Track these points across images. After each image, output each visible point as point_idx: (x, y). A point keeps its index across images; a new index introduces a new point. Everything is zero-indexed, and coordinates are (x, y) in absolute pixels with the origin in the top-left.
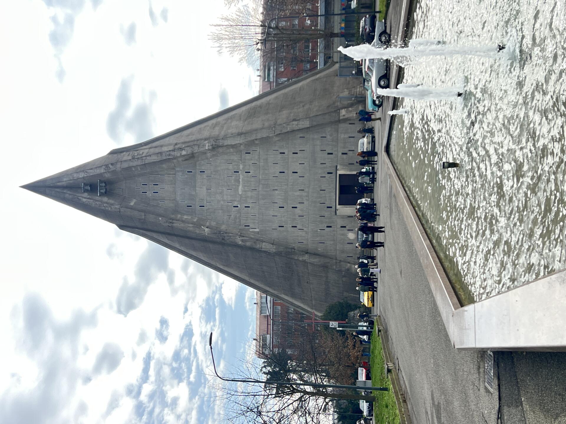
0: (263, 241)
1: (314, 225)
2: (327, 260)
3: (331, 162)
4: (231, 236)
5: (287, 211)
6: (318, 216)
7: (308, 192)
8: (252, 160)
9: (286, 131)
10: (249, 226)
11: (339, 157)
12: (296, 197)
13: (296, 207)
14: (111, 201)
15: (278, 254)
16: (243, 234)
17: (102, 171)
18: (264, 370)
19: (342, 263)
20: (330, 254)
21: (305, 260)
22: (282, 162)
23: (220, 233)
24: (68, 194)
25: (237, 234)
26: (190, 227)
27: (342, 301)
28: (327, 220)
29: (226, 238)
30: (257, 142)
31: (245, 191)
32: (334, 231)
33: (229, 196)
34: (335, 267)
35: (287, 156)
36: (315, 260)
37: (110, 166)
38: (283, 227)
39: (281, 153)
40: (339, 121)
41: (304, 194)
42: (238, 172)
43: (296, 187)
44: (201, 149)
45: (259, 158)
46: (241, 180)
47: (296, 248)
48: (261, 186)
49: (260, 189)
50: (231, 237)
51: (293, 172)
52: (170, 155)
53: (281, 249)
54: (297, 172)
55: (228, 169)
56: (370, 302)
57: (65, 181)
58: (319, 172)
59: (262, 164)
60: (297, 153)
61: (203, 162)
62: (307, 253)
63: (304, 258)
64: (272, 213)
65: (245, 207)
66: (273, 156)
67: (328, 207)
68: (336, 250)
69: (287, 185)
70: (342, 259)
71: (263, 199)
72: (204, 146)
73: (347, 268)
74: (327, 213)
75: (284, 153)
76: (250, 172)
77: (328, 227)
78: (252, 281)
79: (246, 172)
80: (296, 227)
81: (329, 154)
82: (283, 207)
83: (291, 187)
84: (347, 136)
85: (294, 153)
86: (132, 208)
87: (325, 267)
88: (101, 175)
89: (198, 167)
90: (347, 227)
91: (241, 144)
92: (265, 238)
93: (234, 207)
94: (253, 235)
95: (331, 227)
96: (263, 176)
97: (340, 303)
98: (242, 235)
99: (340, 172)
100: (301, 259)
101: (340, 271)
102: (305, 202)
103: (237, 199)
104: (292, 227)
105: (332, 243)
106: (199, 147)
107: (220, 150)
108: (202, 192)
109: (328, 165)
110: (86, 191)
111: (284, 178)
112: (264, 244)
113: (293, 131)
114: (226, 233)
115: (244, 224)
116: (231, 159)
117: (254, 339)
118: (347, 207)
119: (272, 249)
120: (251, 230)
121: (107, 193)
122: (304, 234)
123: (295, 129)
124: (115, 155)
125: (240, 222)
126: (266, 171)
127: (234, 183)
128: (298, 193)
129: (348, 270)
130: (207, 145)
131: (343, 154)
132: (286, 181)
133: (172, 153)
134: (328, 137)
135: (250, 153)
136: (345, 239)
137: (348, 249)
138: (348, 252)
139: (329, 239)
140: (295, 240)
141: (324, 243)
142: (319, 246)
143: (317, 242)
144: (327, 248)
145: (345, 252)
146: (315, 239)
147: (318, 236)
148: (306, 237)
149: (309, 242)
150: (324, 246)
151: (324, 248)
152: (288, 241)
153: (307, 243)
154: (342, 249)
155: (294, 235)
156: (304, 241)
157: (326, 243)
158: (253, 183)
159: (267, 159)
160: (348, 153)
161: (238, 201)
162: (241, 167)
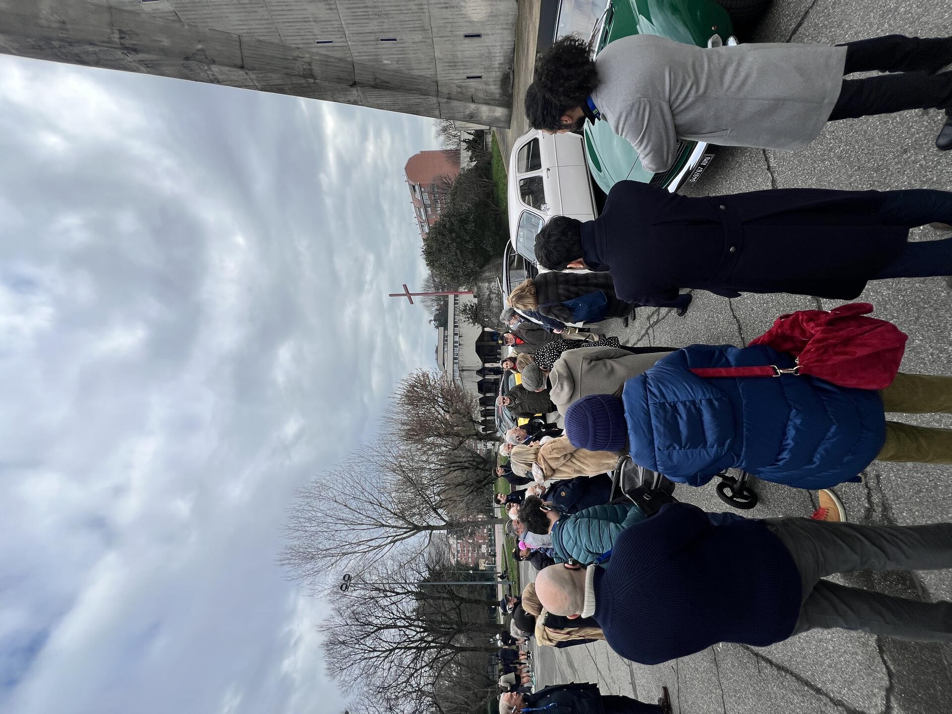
16: (129, 34)
19: (455, 103)
20: (416, 73)
21: (355, 102)
25: (111, 44)
47: (317, 69)
62: (354, 84)
63: (351, 99)
68: (434, 59)
70: (455, 90)
73: (468, 112)
92: (206, 40)
94: (162, 31)
105: (418, 37)
136: (455, 20)
137: (468, 56)
138: (468, 63)
139: (409, 26)
140: (303, 34)
141: (395, 40)
142: (382, 50)
143: (373, 38)
144: (407, 56)
145: (460, 64)
146: (365, 28)
147: (371, 17)
148: (334, 23)
149: (348, 39)
150: (396, 49)
151: (400, 56)
152: (283, 38)
153: (343, 42)
154: (450, 56)
155: (292, 17)
156: (332, 38)
157: (401, 41)
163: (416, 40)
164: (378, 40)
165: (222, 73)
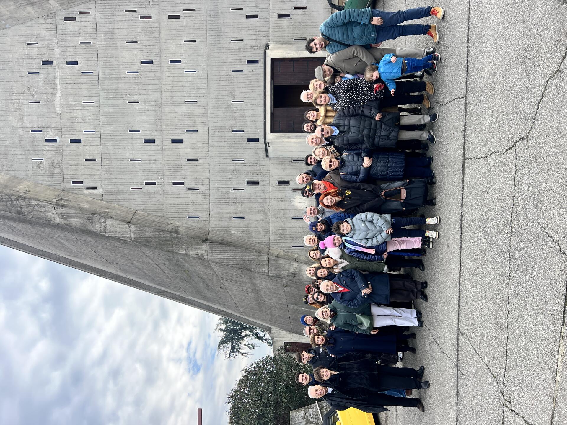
0: (107, 216)
1: (220, 178)
2: (249, 256)
3: (254, 37)
4: (34, 206)
5: (162, 149)
6: (229, 161)
7: (206, 107)
8: (79, 34)
10: (81, 183)
11: (272, 25)
12: (181, 118)
13: (181, 141)
16: (65, 200)
19: (282, 261)
20: (254, 240)
21: (202, 255)
22: (147, 37)
25: (49, 202)
28: (249, 169)
29: (26, 210)
31: (71, 106)
32: (264, 192)
33: (34, 118)
34: (266, 269)
35: (156, 25)
36: (225, 256)
38: (154, 183)
39: (142, 17)
41: (198, 111)
42: (51, 63)
43: (179, 94)
45: (96, 30)
46: (58, 82)
47: (181, 230)
48: (102, 93)
49: (100, 102)
50: (37, 208)
51: (172, 62)
53: (148, 233)
54: (179, 62)
55: (29, 57)
58: (230, 60)
59: (102, 43)
60: (178, 17)
62: (205, 241)
63: (200, 252)
64: (129, 154)
65: (72, 141)
66: (126, 25)
67: (249, 140)
68: (268, 232)
69: (160, 90)
70: (282, 253)
71: (109, 124)
73: (291, 271)
74: (248, 153)
75: (150, 17)
76: (76, 63)
77: (249, 183)
79: (68, 63)
80: (182, 183)
81: (249, 17)
82: (153, 141)
83: (168, 94)
85: (170, 17)
87: (246, 269)
90: (290, 182)
92: (113, 209)
93: (48, 141)
94: (88, 202)
95: (257, 183)
96: (107, 72)
98: (62, 203)
100: (192, 253)
101: (278, 277)
102: (201, 130)
103: (54, 124)
104: (175, 183)
105: (260, 217)
109: (248, 42)
111: (152, 74)
112: (109, 222)
114: (23, 199)
115: (72, 178)
116: (35, 33)
118: (289, 138)
119: (128, 232)
122: (199, 199)
125: (62, 173)
126: (112, 59)
127: (43, 89)
128: (184, 109)
129: (294, 275)
131: (280, 16)
132: (156, 82)
135: (74, 19)
136: (287, 208)
137: (294, 231)
138: (294, 236)
139: (254, 210)
140: (181, 211)
141: (244, 218)
142: (233, 224)
143: (228, 216)
144: (249, 229)
145: (288, 236)
146: (224, 210)
147: (231, 204)
148: (205, 206)
149: (211, 216)
150: (243, 224)
151: (245, 229)
152: (165, 214)
153: (206, 218)
154: (281, 231)
155: (178, 201)
156: (200, 215)
157: (247, 219)
158: (84, 87)
159: (112, 33)
160: (294, 12)
161: (56, 128)
162: (57, 51)
163: (258, 219)
164: (231, 218)
165: (112, 225)
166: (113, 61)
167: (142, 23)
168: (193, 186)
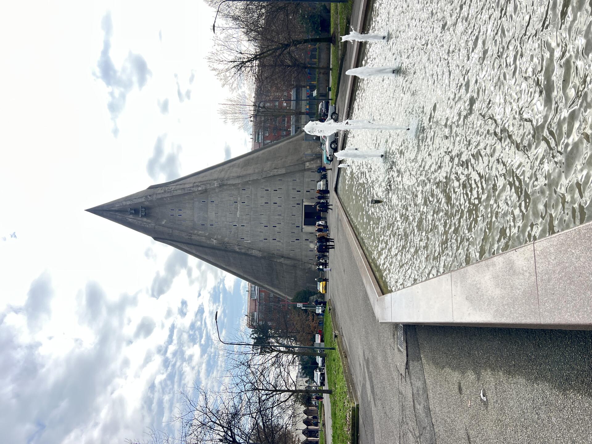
0: (253, 249)
1: (287, 238)
2: (295, 262)
3: (299, 197)
5: (270, 229)
6: (290, 233)
7: (284, 217)
8: (246, 194)
9: (270, 175)
10: (244, 239)
11: (304, 194)
12: (276, 220)
13: (276, 227)
14: (149, 221)
15: (263, 258)
17: (143, 200)
18: (252, 336)
19: (306, 264)
22: (267, 196)
23: (224, 243)
24: (119, 216)
25: (236, 244)
26: (203, 239)
27: (305, 289)
28: (296, 235)
29: (228, 247)
30: (250, 183)
31: (241, 215)
32: (301, 242)
33: (230, 219)
34: (301, 267)
35: (270, 192)
36: (288, 262)
37: (149, 197)
38: (267, 239)
39: (266, 190)
40: (305, 170)
41: (281, 218)
42: (237, 202)
43: (276, 213)
44: (212, 187)
45: (251, 193)
46: (238, 208)
47: (275, 254)
48: (252, 212)
49: (252, 214)
50: (232, 246)
51: (274, 203)
52: (190, 190)
53: (265, 254)
54: (276, 203)
55: (230, 200)
56: (324, 290)
57: (117, 207)
58: (292, 203)
59: (253, 197)
60: (277, 190)
61: (213, 195)
62: (283, 257)
63: (281, 261)
64: (259, 230)
65: (242, 226)
66: (260, 192)
67: (297, 227)
68: (302, 255)
69: (270, 211)
70: (306, 262)
71: (254, 221)
72: (214, 184)
74: (296, 230)
75: (268, 190)
76: (245, 203)
77: (296, 240)
78: (245, 276)
79: (242, 202)
80: (275, 239)
81: (298, 191)
82: (267, 226)
83: (272, 213)
84: (309, 180)
85: (274, 190)
86: (163, 226)
87: (294, 266)
88: (142, 203)
89: (209, 199)
90: (309, 240)
91: (239, 184)
93: (234, 226)
95: (299, 240)
96: (254, 205)
97: (304, 291)
99: (306, 203)
100: (278, 261)
101: (304, 269)
102: (282, 223)
103: (236, 220)
104: (273, 239)
105: (299, 250)
106: (210, 185)
107: (225, 187)
108: (212, 215)
109: (297, 198)
110: (131, 214)
111: (268, 207)
112: (254, 251)
113: (274, 176)
114: (228, 243)
115: (241, 237)
116: (232, 193)
117: (246, 315)
118: (309, 227)
119: (259, 254)
120: (245, 241)
121: (146, 216)
122: (281, 244)
123: (276, 174)
124: (152, 190)
125: (238, 236)
127: (234, 210)
128: (277, 217)
129: (310, 268)
130: (216, 184)
131: (307, 191)
132: (269, 209)
133: (192, 189)
134: (298, 180)
135: (245, 190)
139: (298, 248)
141: (294, 251)
142: (291, 252)
145: (308, 256)
146: (288, 248)
147: (290, 246)
151: (295, 254)
153: (283, 250)
154: (306, 254)
155: (274, 245)
156: (281, 249)
158: (247, 210)
159: (256, 194)
160: (311, 191)
161: (237, 222)
162: (239, 199)
164: (290, 250)
165: (255, 252)
166: (256, 202)
167: (265, 192)
168: (279, 240)
